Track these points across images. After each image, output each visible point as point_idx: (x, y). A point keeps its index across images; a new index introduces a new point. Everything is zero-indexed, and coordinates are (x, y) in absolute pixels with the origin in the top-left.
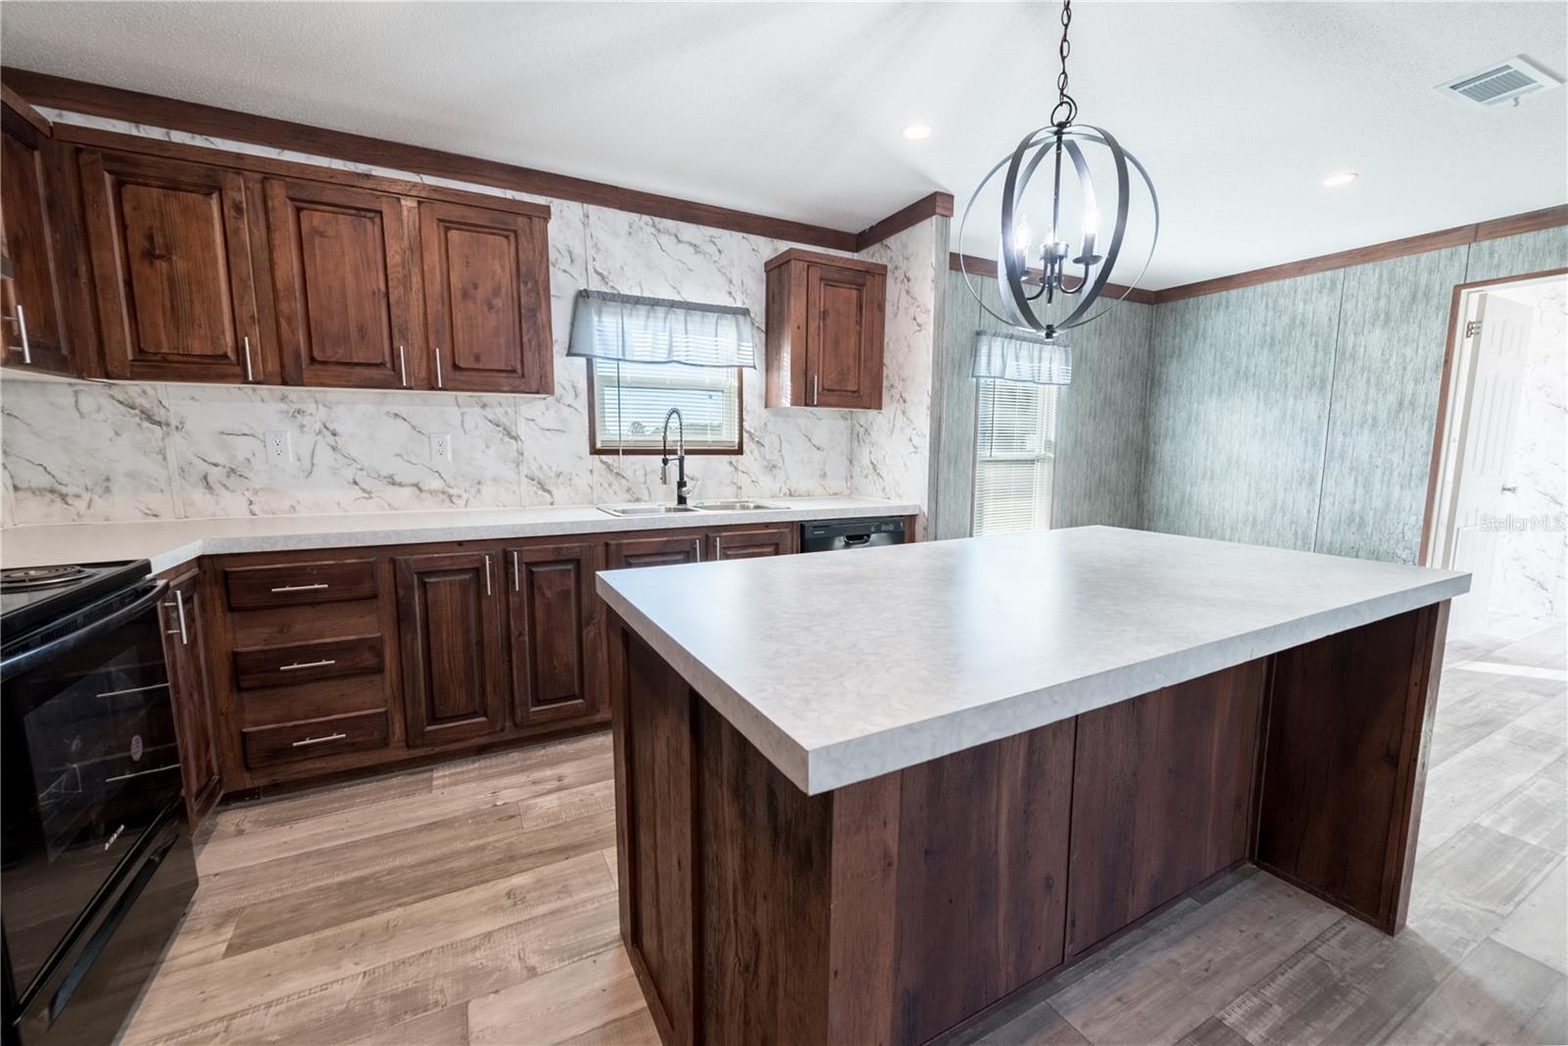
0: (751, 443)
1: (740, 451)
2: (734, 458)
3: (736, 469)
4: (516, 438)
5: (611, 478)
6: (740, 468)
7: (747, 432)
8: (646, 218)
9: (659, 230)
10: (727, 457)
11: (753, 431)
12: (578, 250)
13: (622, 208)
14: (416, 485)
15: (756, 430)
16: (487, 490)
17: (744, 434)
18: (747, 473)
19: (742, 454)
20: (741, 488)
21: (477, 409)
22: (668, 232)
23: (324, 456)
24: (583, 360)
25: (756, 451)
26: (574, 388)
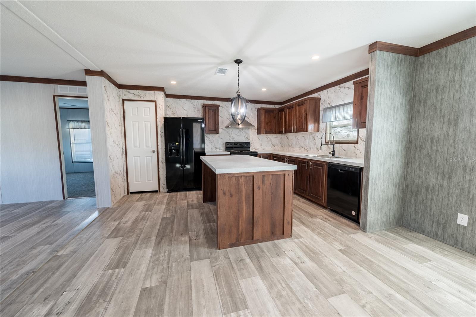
0: (361, 141)
1: (357, 143)
2: (356, 145)
3: (356, 148)
4: (315, 140)
5: (328, 149)
6: (357, 148)
7: (360, 137)
8: (338, 86)
9: (341, 88)
10: (354, 145)
11: (361, 137)
12: (326, 100)
13: (333, 87)
14: (304, 148)
15: (362, 137)
16: (311, 150)
17: (359, 138)
18: (359, 150)
19: (358, 144)
20: (357, 154)
21: (311, 135)
22: (342, 87)
23: (297, 143)
24: (325, 123)
25: (362, 143)
26: (324, 129)
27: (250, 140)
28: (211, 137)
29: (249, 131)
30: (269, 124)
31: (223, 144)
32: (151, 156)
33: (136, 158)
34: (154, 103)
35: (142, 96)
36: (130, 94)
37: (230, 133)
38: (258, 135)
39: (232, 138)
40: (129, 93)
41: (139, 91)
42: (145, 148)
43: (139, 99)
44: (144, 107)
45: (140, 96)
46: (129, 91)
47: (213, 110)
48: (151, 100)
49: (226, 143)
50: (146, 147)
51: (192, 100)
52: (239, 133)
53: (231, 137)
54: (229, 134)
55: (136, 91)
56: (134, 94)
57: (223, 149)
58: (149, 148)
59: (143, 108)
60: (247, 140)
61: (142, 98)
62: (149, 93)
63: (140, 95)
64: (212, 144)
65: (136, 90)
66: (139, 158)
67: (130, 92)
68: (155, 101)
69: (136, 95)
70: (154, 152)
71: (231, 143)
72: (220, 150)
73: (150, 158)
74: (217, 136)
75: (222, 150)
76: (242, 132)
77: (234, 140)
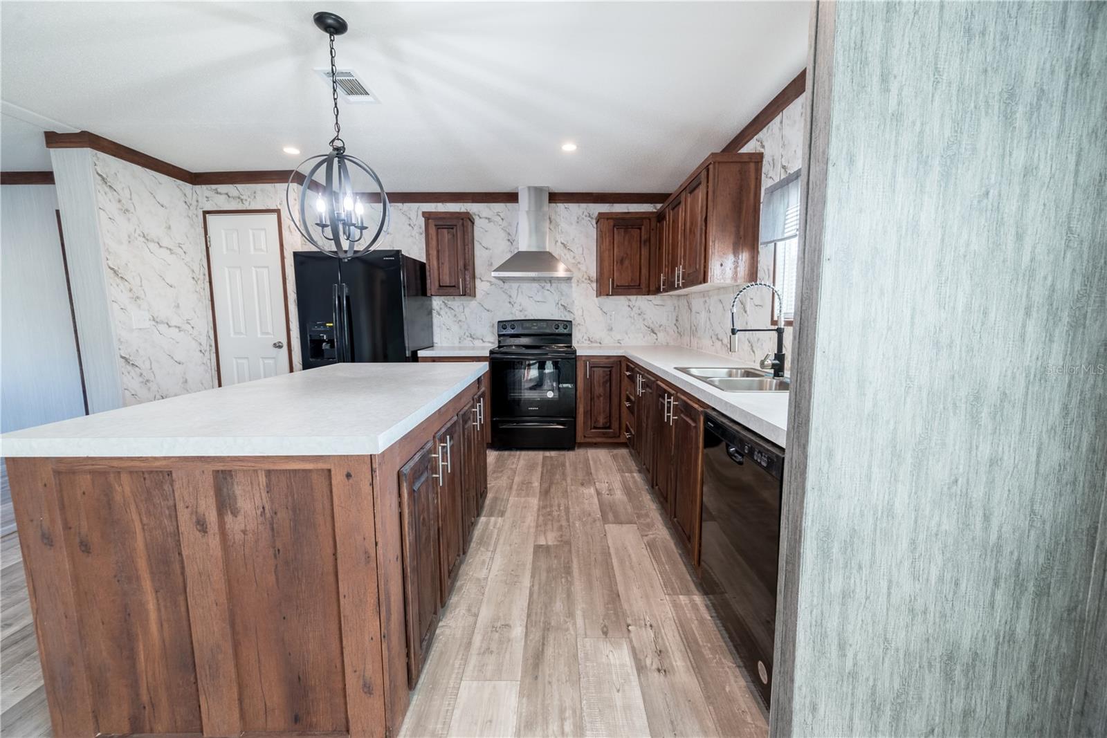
24: (772, 246)
26: (768, 270)
27: (576, 313)
28: (458, 306)
29: (571, 287)
30: (627, 262)
31: (493, 325)
32: (274, 358)
33: (240, 361)
34: (275, 216)
35: (246, 200)
36: (219, 195)
37: (514, 293)
38: (599, 298)
39: (519, 308)
40: (217, 193)
41: (237, 185)
42: (259, 335)
43: (240, 207)
44: (252, 229)
45: (242, 200)
46: (216, 189)
47: (451, 227)
48: (268, 208)
49: (499, 322)
50: (263, 333)
51: (405, 204)
52: (540, 295)
53: (515, 305)
54: (510, 297)
55: (231, 185)
56: (229, 196)
57: (492, 341)
58: (270, 336)
59: (251, 232)
60: (566, 313)
61: (247, 203)
62: (262, 190)
63: (242, 197)
64: (461, 327)
65: (232, 183)
66: (245, 361)
67: (219, 190)
68: (278, 211)
69: (234, 198)
70: (278, 346)
71: (513, 323)
72: (484, 342)
73: (271, 361)
74: (473, 304)
75: (489, 342)
76: (548, 290)
77: (526, 313)
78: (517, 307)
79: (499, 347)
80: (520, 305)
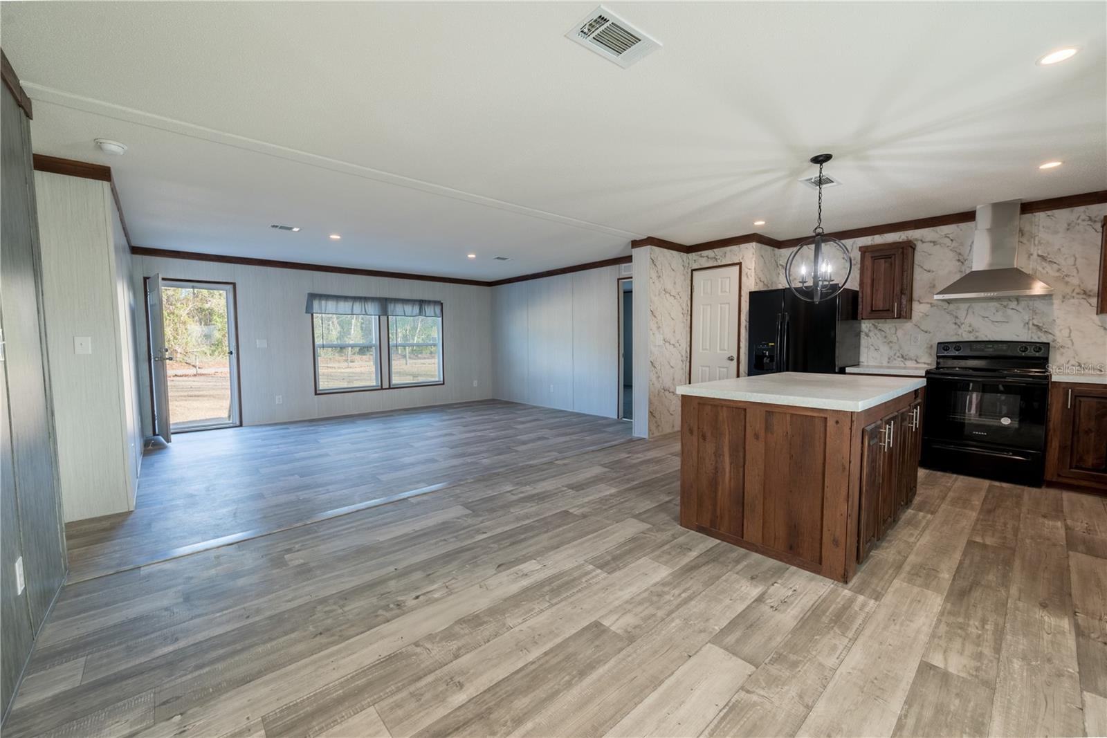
27: (1057, 333)
28: (890, 328)
29: (1052, 304)
31: (931, 347)
32: (727, 367)
33: (705, 369)
34: (737, 268)
35: (719, 259)
37: (961, 313)
38: (1100, 316)
39: (968, 329)
41: (718, 250)
43: (715, 264)
44: (721, 278)
45: (716, 259)
48: (733, 262)
49: (939, 343)
50: (720, 350)
52: (1000, 313)
53: (963, 326)
54: (957, 317)
55: (711, 251)
56: (708, 258)
57: (929, 362)
58: (726, 352)
60: (1040, 334)
62: (729, 251)
63: (717, 257)
64: (891, 348)
65: (712, 249)
66: (708, 369)
68: (740, 264)
69: (712, 258)
70: (732, 359)
71: (958, 345)
72: (918, 362)
73: (726, 370)
74: (908, 326)
75: (925, 363)
76: (1013, 309)
77: (977, 334)
78: (965, 328)
79: (937, 368)
80: (970, 326)
